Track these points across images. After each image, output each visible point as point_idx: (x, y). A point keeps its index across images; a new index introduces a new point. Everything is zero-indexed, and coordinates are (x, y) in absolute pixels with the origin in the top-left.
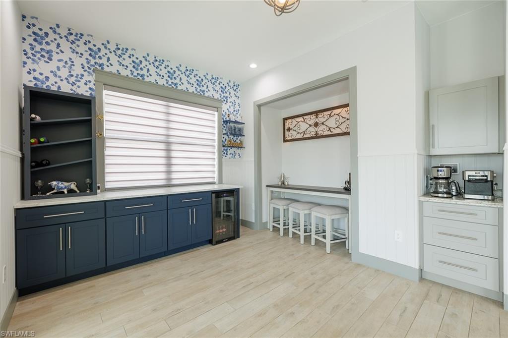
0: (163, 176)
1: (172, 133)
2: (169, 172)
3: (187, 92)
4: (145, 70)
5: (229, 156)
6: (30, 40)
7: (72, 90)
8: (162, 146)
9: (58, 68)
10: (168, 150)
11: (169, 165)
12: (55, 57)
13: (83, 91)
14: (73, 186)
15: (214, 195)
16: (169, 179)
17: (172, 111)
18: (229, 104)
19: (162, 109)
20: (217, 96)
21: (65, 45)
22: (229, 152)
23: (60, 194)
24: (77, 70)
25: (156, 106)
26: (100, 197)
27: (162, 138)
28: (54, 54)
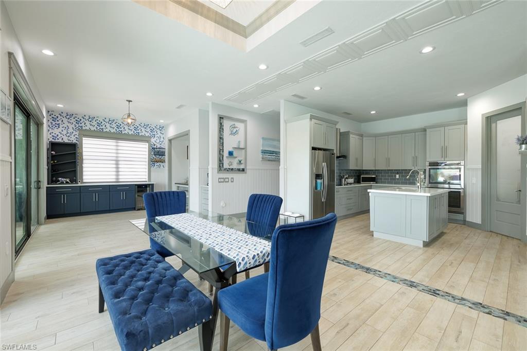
0: (114, 177)
1: (120, 155)
2: (117, 175)
3: (128, 135)
4: (104, 126)
5: (156, 167)
6: (51, 121)
7: (69, 140)
8: (114, 162)
9: (62, 131)
10: (117, 164)
11: (118, 172)
12: (61, 126)
13: (73, 140)
14: (68, 180)
15: (136, 187)
16: (118, 179)
17: (119, 144)
18: (156, 138)
19: (115, 144)
20: (147, 134)
21: (65, 120)
22: (156, 165)
23: (62, 183)
24: (71, 130)
25: (111, 143)
26: (79, 184)
27: (114, 158)
28: (60, 125)
